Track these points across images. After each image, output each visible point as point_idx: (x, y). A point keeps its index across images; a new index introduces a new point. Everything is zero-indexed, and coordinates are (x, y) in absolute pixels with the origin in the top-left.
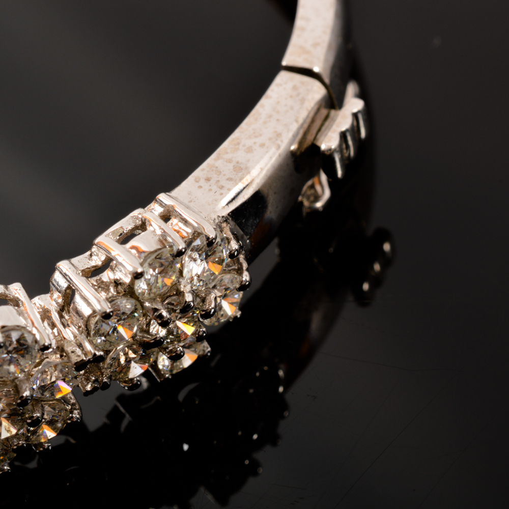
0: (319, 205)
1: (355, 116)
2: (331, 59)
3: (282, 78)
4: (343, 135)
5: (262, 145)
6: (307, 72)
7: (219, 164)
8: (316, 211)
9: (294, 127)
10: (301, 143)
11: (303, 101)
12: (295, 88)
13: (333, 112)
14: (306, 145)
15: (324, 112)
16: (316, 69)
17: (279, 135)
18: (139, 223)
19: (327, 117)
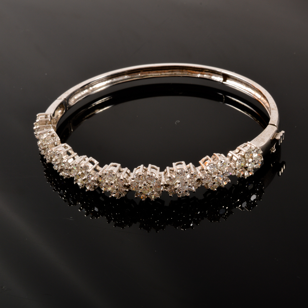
0: (274, 151)
1: (283, 134)
2: (278, 124)
3: (269, 126)
4: (281, 137)
5: (266, 136)
6: (274, 125)
7: (258, 138)
8: (273, 153)
9: (272, 134)
10: (273, 137)
11: (273, 130)
12: (272, 127)
13: (278, 133)
14: (273, 138)
15: (276, 133)
16: (276, 125)
17: (269, 135)
18: (245, 145)
19: (277, 134)
